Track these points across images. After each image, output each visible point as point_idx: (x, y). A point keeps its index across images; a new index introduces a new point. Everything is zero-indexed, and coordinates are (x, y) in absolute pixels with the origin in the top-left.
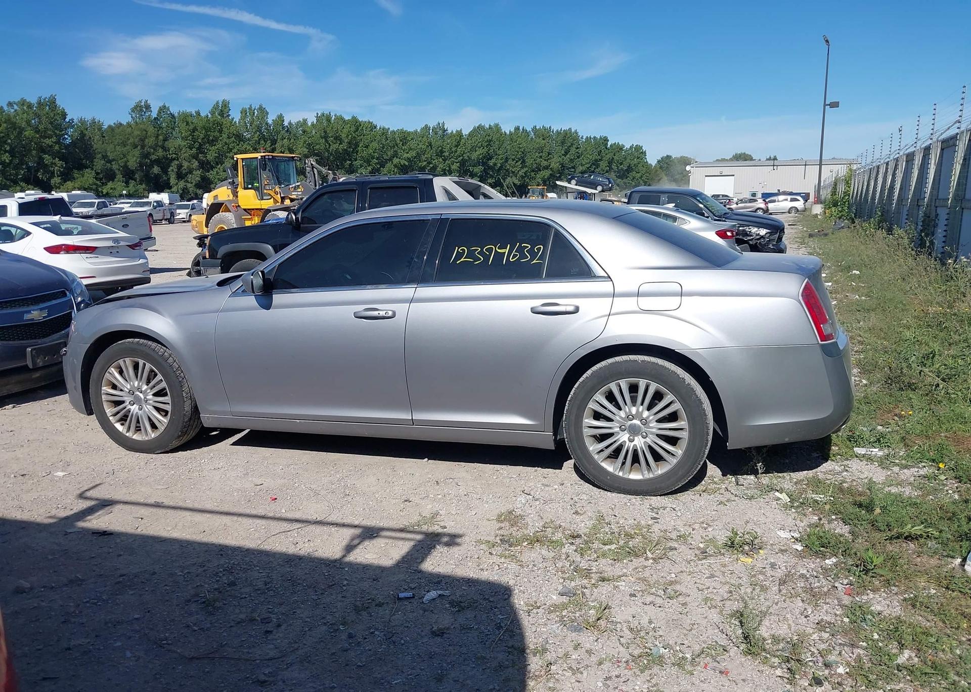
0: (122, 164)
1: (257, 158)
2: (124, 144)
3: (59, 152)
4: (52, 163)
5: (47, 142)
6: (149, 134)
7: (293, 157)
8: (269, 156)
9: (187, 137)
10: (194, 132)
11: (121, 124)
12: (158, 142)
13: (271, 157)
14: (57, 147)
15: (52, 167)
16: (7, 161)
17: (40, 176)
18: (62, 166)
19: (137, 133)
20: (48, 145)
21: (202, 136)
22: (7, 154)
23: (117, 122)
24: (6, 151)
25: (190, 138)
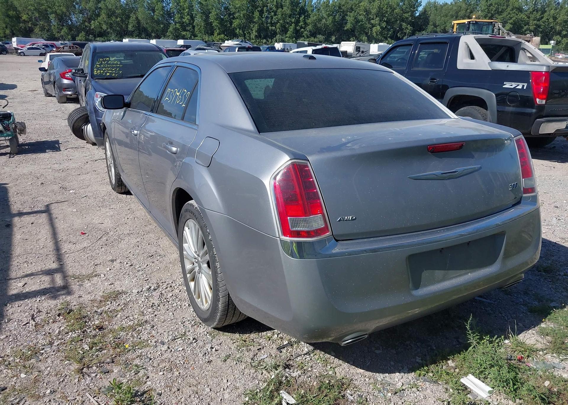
0: (442, 28)
1: (465, 23)
2: (446, 16)
3: (411, 21)
4: (406, 28)
5: (406, 16)
6: (462, 8)
7: (492, 22)
8: (473, 21)
9: (485, 10)
10: (490, 7)
11: (447, 4)
12: (466, 13)
13: (474, 22)
14: (410, 19)
15: (406, 30)
16: (384, 27)
17: (399, 35)
18: (411, 29)
19: (455, 8)
20: (406, 17)
21: (494, 9)
22: (385, 23)
23: (445, 2)
24: (384, 21)
25: (486, 11)
